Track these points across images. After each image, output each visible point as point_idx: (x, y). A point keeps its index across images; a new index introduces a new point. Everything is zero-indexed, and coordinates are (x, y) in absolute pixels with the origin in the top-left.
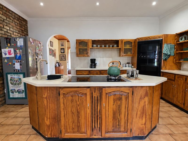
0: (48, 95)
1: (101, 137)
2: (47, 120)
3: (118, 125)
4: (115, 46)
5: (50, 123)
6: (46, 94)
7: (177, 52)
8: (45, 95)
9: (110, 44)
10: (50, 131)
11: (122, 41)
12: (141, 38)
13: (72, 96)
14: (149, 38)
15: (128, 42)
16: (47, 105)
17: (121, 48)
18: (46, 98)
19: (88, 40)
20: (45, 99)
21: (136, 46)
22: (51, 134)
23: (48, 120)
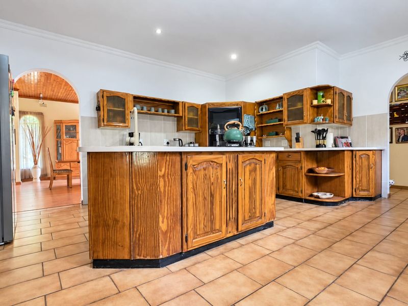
0: (167, 170)
1: (236, 233)
2: (163, 222)
3: (254, 208)
4: (173, 111)
5: (168, 227)
6: (163, 170)
7: (258, 126)
8: (161, 171)
9: (164, 107)
10: (167, 243)
11: (184, 104)
12: (213, 104)
13: (205, 169)
14: (223, 104)
15: (193, 108)
16: (165, 191)
17: (182, 116)
18: (164, 176)
19: (127, 94)
20: (162, 179)
21: (206, 115)
22: (168, 250)
23: (165, 220)
